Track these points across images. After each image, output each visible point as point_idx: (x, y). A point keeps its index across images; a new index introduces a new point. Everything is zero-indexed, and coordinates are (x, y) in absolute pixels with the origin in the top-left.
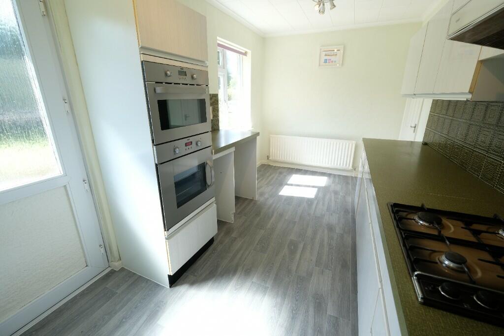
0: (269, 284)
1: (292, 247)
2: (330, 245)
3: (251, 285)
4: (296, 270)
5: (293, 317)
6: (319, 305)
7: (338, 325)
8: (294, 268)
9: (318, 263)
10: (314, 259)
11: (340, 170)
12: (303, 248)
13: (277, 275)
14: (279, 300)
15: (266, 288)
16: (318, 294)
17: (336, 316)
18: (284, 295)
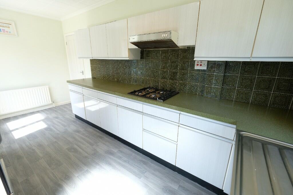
0: (86, 168)
1: (73, 150)
2: (86, 136)
3: (79, 178)
4: (88, 154)
5: (110, 164)
6: (111, 153)
7: (122, 151)
8: (86, 155)
9: (92, 145)
10: (89, 145)
11: (42, 106)
12: (78, 146)
13: (83, 163)
14: (98, 167)
15: (87, 171)
16: (106, 152)
17: (118, 150)
18: (97, 164)
